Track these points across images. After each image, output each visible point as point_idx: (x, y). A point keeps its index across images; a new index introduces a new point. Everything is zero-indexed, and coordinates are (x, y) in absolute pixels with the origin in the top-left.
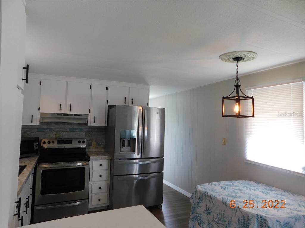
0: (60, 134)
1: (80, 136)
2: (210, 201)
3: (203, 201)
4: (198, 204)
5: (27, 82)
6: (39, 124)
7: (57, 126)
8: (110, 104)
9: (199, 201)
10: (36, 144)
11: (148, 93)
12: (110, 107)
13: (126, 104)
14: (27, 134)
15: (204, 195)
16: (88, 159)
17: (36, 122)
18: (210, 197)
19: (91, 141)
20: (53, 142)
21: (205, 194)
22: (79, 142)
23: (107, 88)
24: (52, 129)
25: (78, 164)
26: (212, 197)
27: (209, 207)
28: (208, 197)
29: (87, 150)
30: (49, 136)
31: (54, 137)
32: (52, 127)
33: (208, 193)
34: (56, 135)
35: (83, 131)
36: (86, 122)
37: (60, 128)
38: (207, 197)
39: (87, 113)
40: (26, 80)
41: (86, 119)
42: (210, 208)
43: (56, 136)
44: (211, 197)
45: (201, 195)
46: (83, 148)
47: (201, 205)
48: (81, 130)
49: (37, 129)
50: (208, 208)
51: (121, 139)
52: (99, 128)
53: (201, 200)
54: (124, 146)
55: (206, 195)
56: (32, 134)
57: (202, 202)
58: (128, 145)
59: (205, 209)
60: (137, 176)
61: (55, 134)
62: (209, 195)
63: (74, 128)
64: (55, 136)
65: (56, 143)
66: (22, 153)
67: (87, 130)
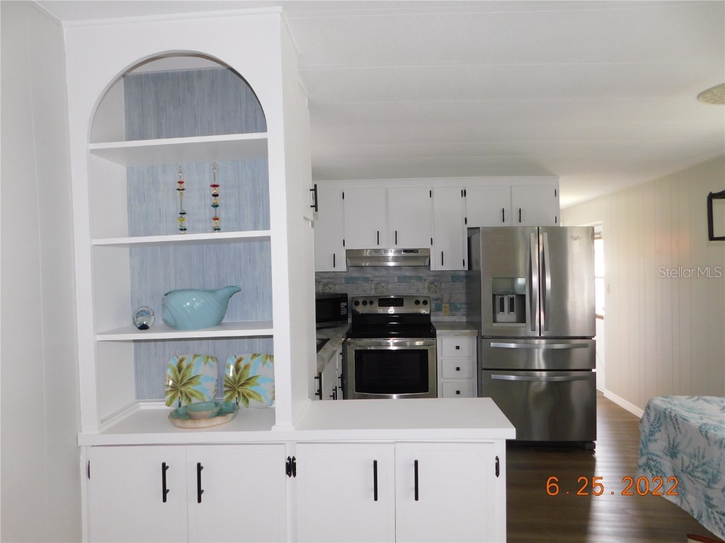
0: (383, 287)
1: (418, 291)
2: (675, 428)
3: (662, 429)
4: (652, 433)
5: (316, 210)
6: (346, 270)
7: (376, 273)
8: (470, 224)
9: (654, 428)
10: (343, 305)
11: (556, 193)
12: (473, 231)
13: (506, 224)
14: (330, 288)
15: (663, 414)
16: (434, 336)
17: (342, 266)
18: (674, 420)
19: (439, 302)
20: (371, 303)
21: (665, 413)
22: (417, 302)
23: (464, 193)
24: (368, 278)
25: (418, 343)
26: (679, 419)
27: (674, 441)
28: (671, 419)
29: (433, 319)
30: (365, 292)
31: (373, 293)
32: (368, 276)
33: (672, 412)
34: (376, 289)
35: (423, 281)
36: (427, 264)
37: (382, 277)
38: (669, 420)
39: (428, 246)
40: (315, 206)
41: (426, 257)
42: (675, 444)
43: (375, 291)
44: (676, 419)
45: (658, 415)
46: (425, 315)
47: (657, 435)
48: (420, 279)
49: (343, 279)
50: (671, 442)
51: (494, 296)
52: (454, 276)
53: (658, 425)
54: (502, 310)
55: (668, 415)
56: (337, 287)
57: (660, 431)
58: (512, 309)
59: (667, 445)
60: (544, 374)
61: (373, 287)
62: (673, 415)
63: (406, 277)
65: (376, 303)
66: (319, 320)
67: (432, 278)
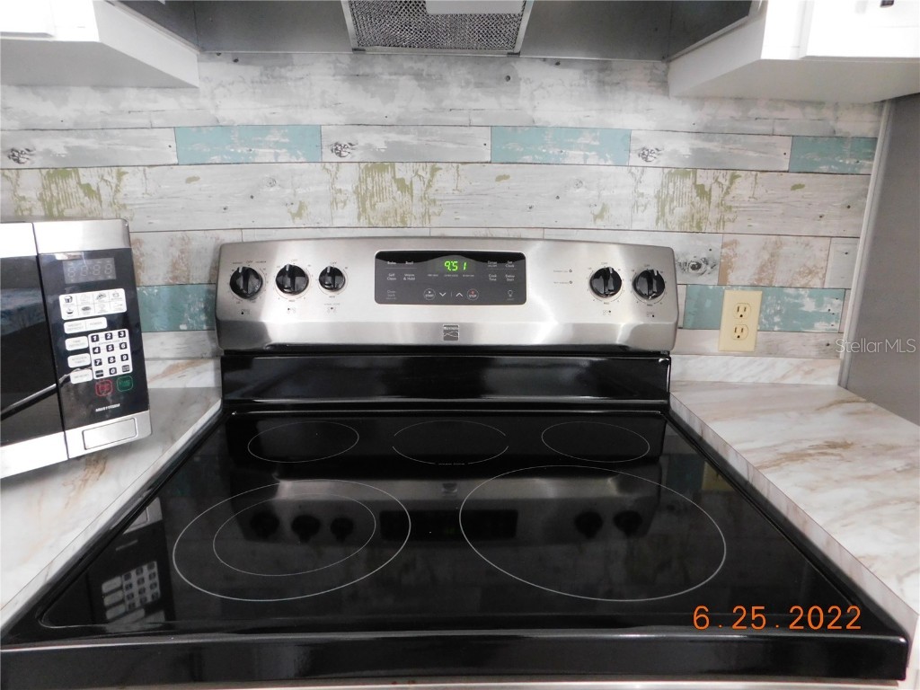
0: (403, 186)
1: (599, 216)
7: (370, 105)
19: (711, 281)
22: (604, 284)
30: (299, 214)
34: (363, 198)
35: (636, 160)
37: (399, 125)
43: (362, 212)
49: (167, 138)
61: (349, 187)
64: (352, 207)
65: (361, 284)
